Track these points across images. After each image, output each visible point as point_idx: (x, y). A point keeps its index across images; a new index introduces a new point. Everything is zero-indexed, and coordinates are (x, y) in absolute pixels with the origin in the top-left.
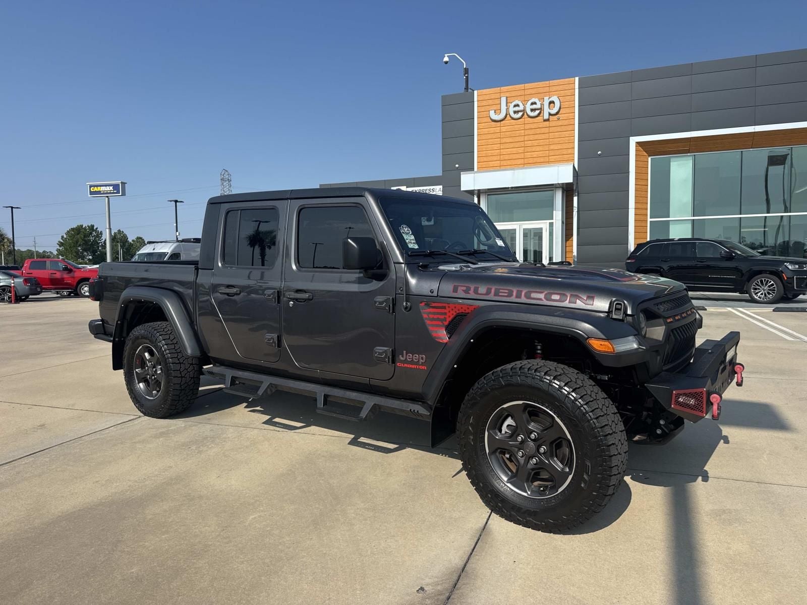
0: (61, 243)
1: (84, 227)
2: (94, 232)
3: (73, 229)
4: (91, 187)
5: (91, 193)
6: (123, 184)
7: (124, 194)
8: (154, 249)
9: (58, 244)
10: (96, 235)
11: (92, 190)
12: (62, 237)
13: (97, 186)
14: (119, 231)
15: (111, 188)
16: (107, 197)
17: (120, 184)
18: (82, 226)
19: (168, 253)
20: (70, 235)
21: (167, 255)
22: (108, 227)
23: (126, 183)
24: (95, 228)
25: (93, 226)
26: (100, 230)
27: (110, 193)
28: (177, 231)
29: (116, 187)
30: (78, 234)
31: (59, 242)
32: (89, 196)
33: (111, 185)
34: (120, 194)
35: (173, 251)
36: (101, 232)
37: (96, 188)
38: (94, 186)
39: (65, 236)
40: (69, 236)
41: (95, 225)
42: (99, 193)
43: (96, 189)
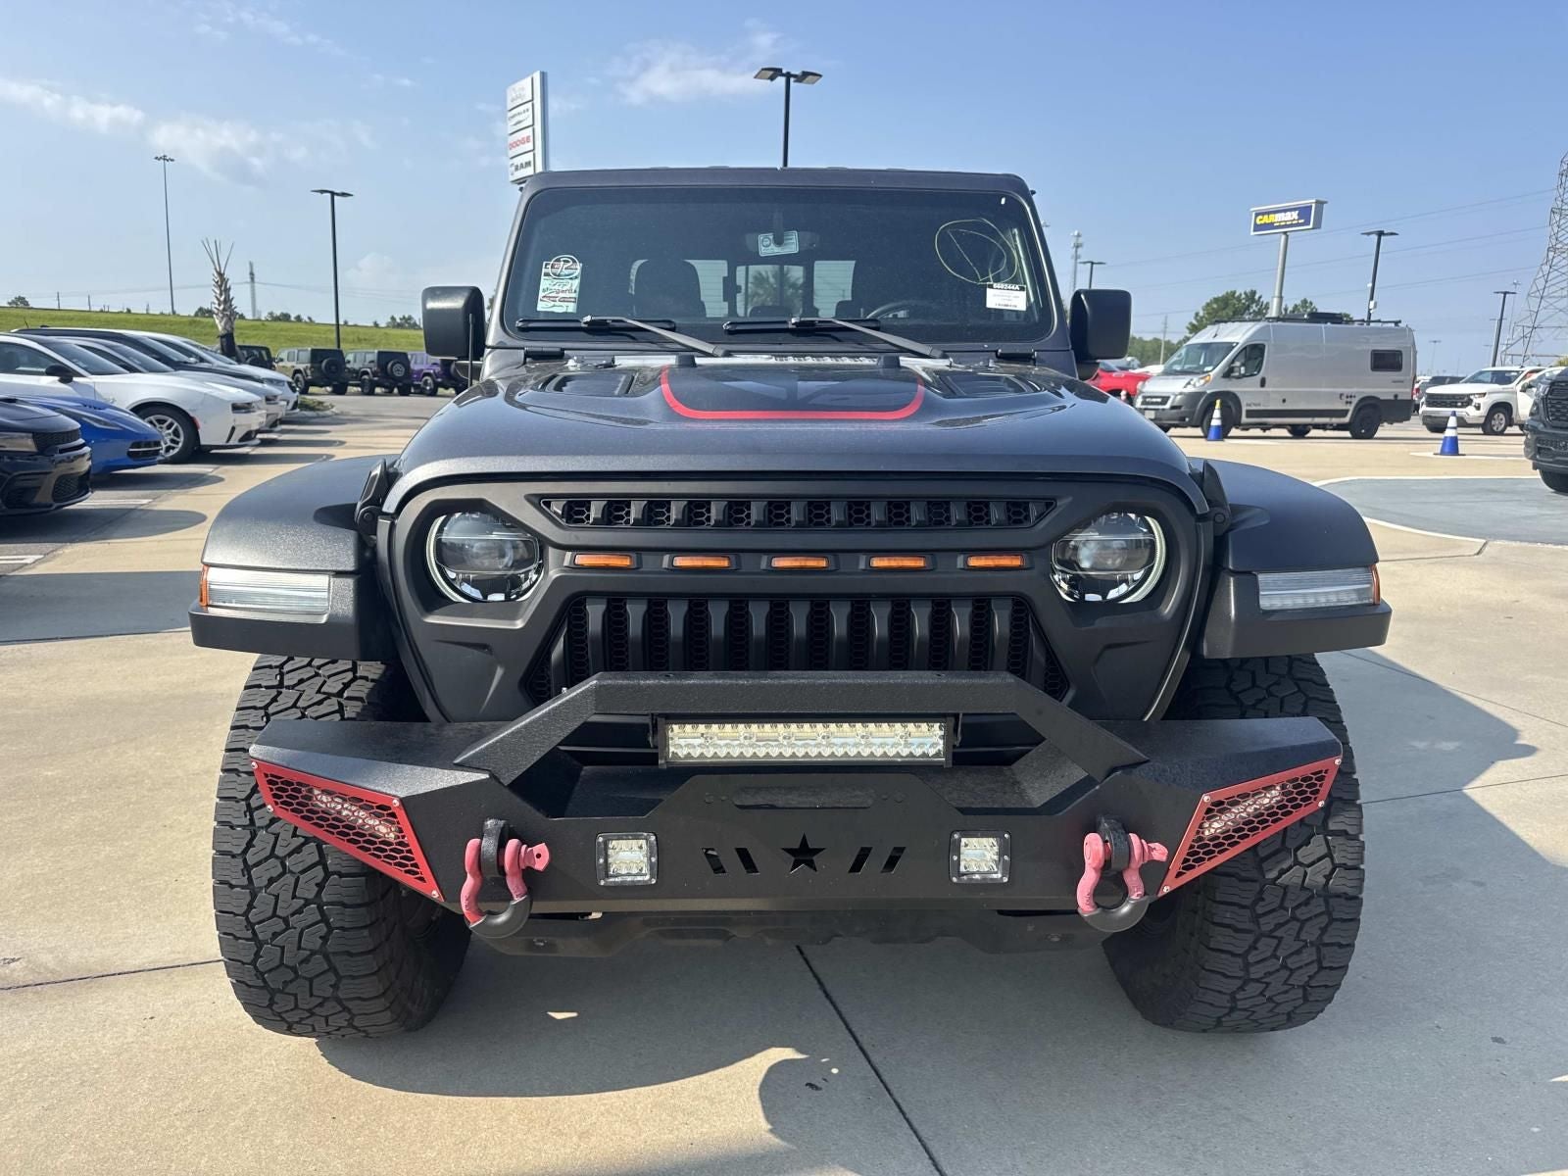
0: (1193, 325)
1: (1237, 294)
2: (1254, 305)
3: (1216, 300)
4: (1257, 215)
5: (1257, 228)
6: (1320, 204)
7: (1317, 225)
8: (1216, 335)
9: (1188, 328)
10: (1256, 309)
11: (1258, 222)
12: (1197, 314)
13: (1268, 213)
14: (1305, 301)
15: (1295, 215)
16: (1285, 233)
17: (1314, 205)
18: (1234, 293)
19: (1237, 343)
20: (1211, 311)
21: (1233, 347)
22: (1277, 293)
23: (1326, 202)
24: (1257, 297)
25: (1254, 293)
26: (1264, 300)
27: (1292, 225)
28: (1372, 298)
29: (1304, 212)
30: (1224, 309)
31: (1191, 323)
32: (1252, 233)
33: (1294, 209)
34: (1311, 226)
35: (1248, 340)
36: (1267, 303)
37: (1266, 217)
38: (1263, 214)
39: (1201, 314)
40: (1208, 313)
41: (1258, 292)
42: (1270, 226)
43: (1266, 219)
